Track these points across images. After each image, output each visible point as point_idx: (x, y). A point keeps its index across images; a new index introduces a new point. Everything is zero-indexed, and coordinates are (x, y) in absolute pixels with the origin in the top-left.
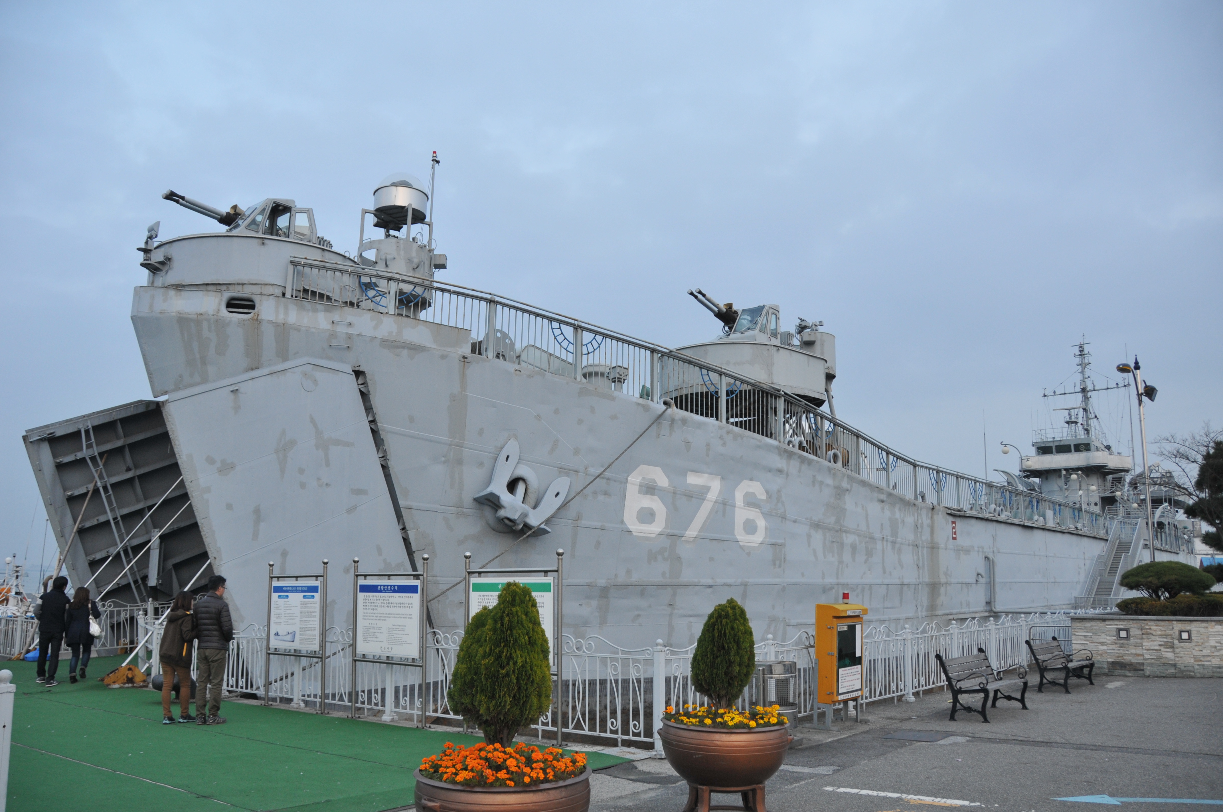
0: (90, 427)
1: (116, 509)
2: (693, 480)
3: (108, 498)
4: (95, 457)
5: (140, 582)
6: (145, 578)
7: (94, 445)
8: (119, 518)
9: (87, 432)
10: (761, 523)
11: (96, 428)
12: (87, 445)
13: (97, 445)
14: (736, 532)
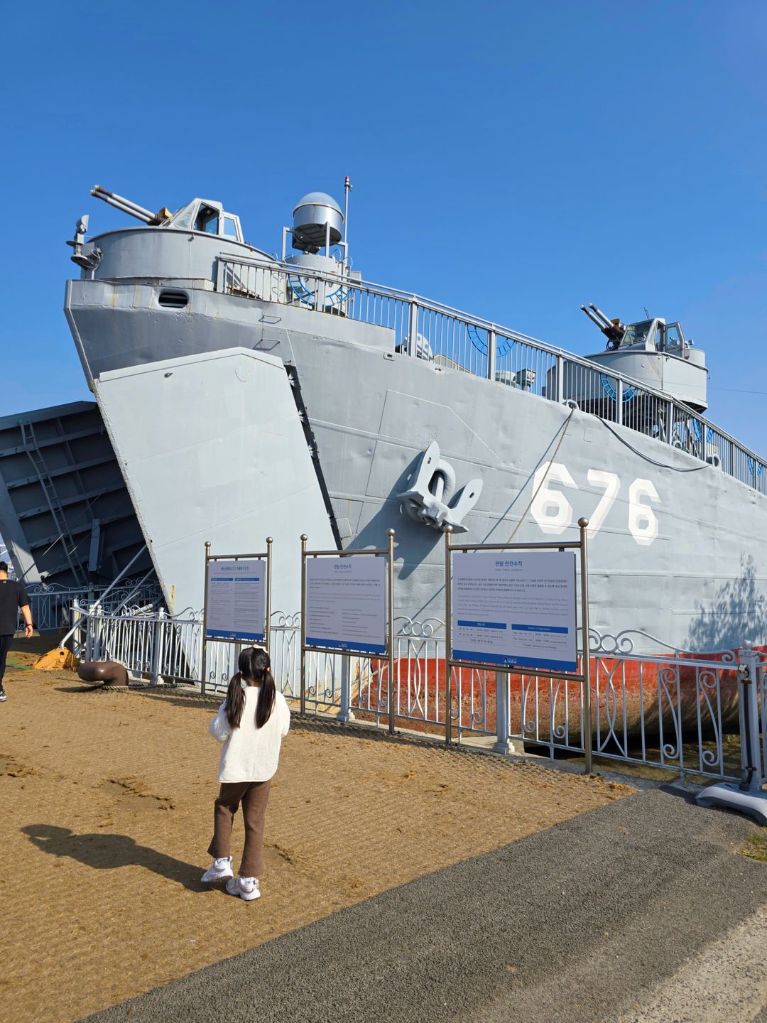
0: (30, 423)
1: (58, 500)
2: (593, 476)
3: (49, 490)
4: (36, 451)
5: (81, 567)
6: (86, 564)
7: (35, 440)
8: (61, 509)
9: (27, 427)
10: (652, 519)
11: (35, 425)
12: (27, 440)
13: (37, 440)
14: (630, 527)
